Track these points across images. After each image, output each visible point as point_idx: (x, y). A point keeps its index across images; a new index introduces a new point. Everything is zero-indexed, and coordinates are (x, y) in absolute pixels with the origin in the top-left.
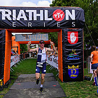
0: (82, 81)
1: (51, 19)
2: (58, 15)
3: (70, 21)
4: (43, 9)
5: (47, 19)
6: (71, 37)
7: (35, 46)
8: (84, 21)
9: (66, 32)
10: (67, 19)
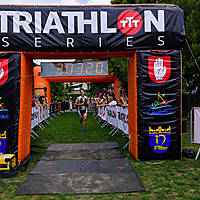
0: (179, 158)
1: (114, 30)
2: (129, 22)
4: (98, 9)
6: (156, 68)
7: (81, 86)
9: (146, 57)
10: (148, 29)
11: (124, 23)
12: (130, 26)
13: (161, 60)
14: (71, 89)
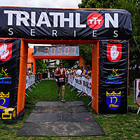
3: (112, 28)
5: (78, 25)
6: (112, 52)
7: (55, 62)
8: (131, 29)
9: (105, 45)
10: (107, 26)
11: (91, 21)
12: (95, 23)
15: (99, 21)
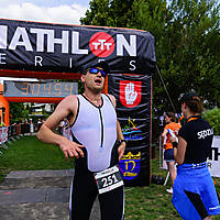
0: (148, 185)
1: (86, 52)
2: (100, 44)
3: (127, 57)
4: (70, 28)
5: (76, 50)
7: (43, 107)
8: (154, 60)
9: (117, 81)
10: (120, 53)
11: (96, 44)
12: (102, 48)
13: (132, 85)
14: (32, 110)
15: (108, 45)
